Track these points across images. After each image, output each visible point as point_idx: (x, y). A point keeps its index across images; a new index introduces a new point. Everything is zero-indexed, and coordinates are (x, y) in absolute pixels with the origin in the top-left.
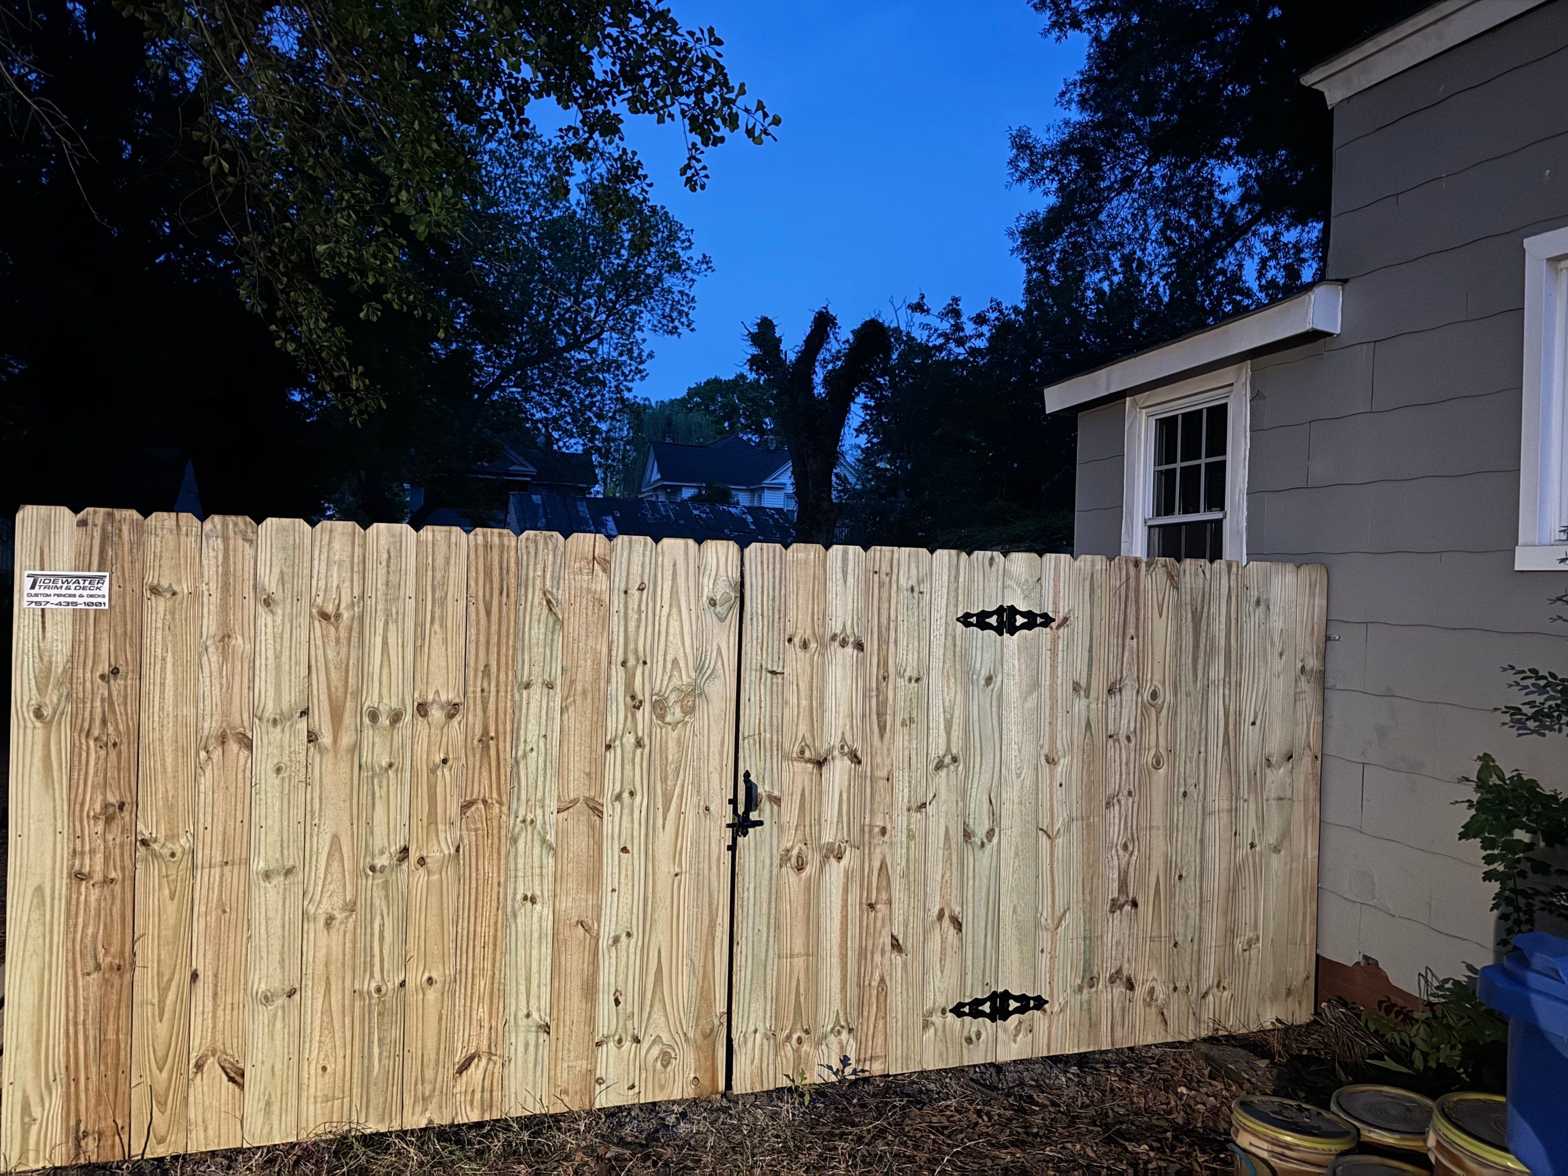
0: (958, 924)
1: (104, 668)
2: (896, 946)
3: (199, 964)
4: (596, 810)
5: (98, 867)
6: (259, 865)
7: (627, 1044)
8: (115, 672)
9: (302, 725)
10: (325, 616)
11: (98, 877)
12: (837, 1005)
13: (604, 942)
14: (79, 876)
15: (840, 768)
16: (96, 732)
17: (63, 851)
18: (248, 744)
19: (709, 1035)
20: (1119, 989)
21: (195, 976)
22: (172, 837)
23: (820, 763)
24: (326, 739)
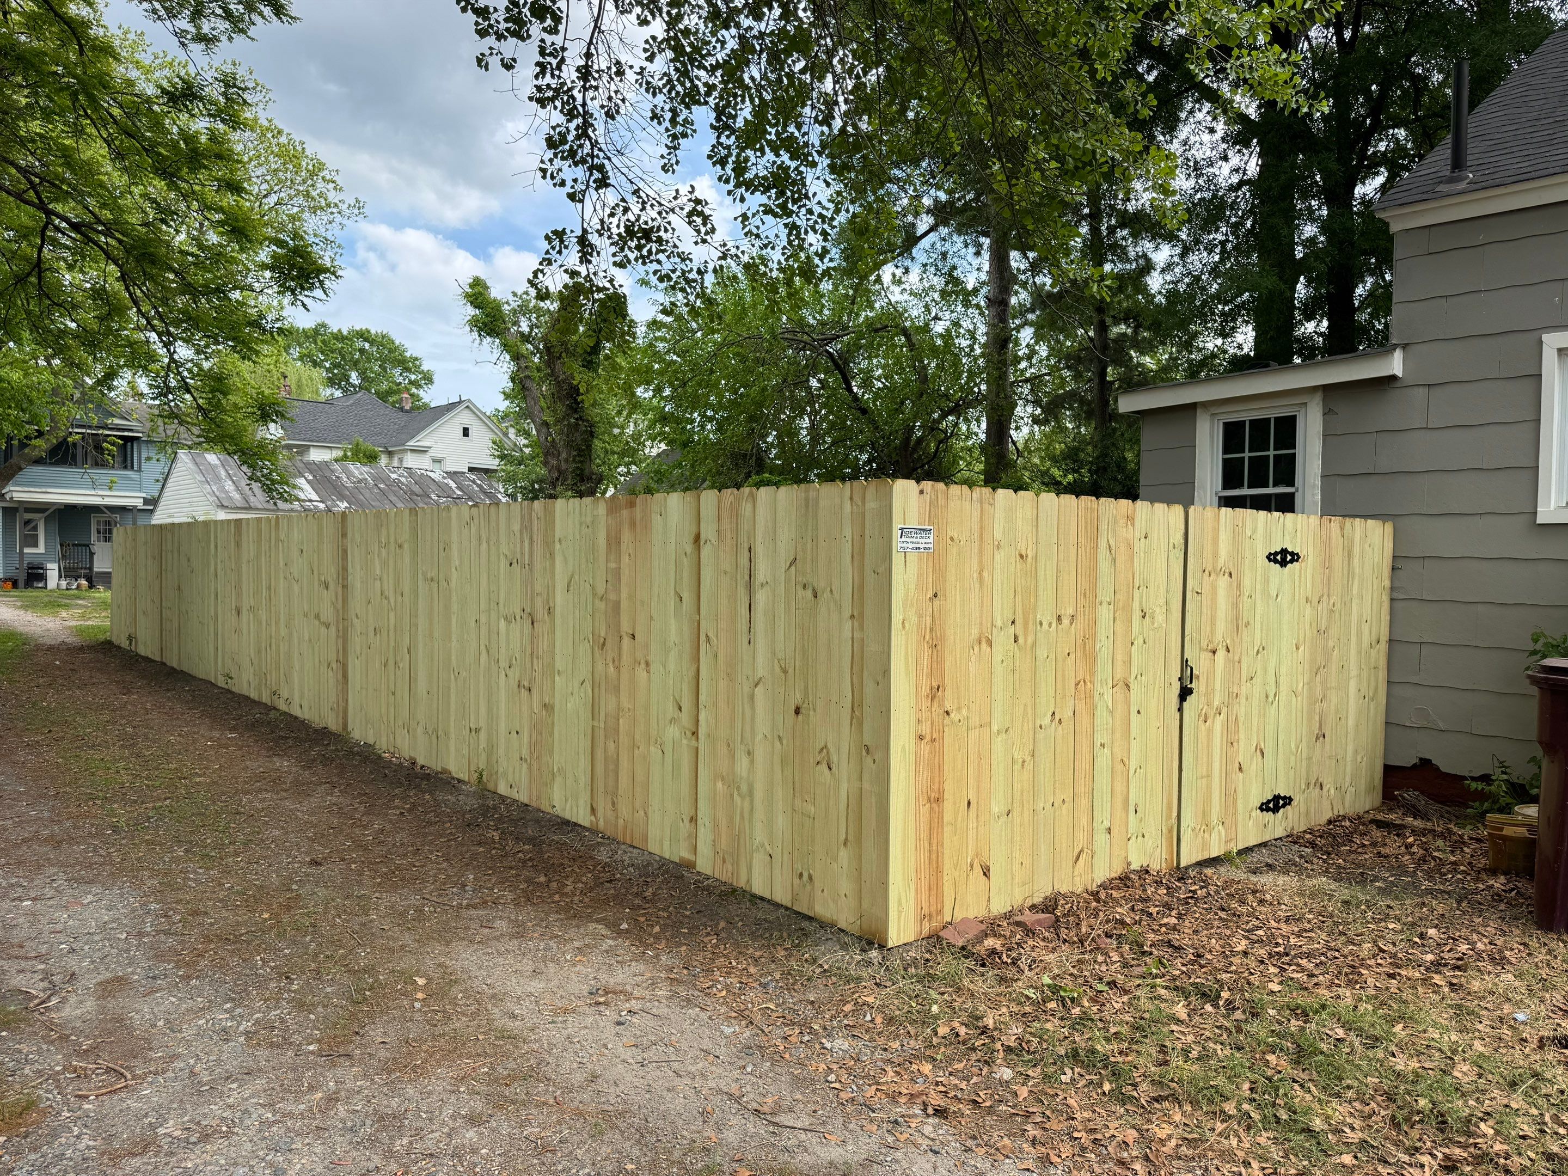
0: (1263, 754)
1: (930, 594)
2: (1240, 769)
3: (970, 797)
4: (1128, 686)
5: (928, 731)
6: (995, 728)
7: (1140, 838)
8: (936, 595)
9: (1011, 630)
10: (1021, 556)
11: (928, 738)
12: (1218, 809)
13: (1132, 772)
14: (921, 738)
15: (1221, 653)
16: (927, 637)
17: (913, 719)
18: (990, 643)
19: (1170, 831)
20: (1318, 789)
21: (969, 803)
22: (959, 709)
23: (1214, 652)
24: (1021, 640)
